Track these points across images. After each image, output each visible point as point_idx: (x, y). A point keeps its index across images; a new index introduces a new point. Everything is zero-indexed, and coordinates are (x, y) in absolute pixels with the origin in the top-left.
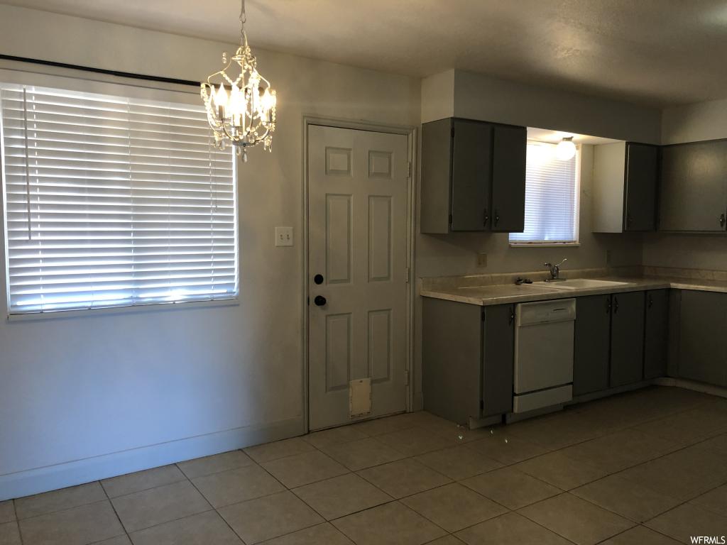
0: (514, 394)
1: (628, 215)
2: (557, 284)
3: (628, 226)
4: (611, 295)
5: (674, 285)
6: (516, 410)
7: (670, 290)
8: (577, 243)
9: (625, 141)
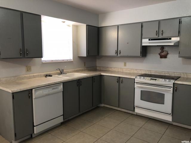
0: (34, 126)
1: (88, 51)
2: (62, 76)
3: (88, 54)
4: (79, 80)
5: (103, 74)
6: (35, 133)
7: (101, 76)
8: (72, 60)
9: (85, 25)
